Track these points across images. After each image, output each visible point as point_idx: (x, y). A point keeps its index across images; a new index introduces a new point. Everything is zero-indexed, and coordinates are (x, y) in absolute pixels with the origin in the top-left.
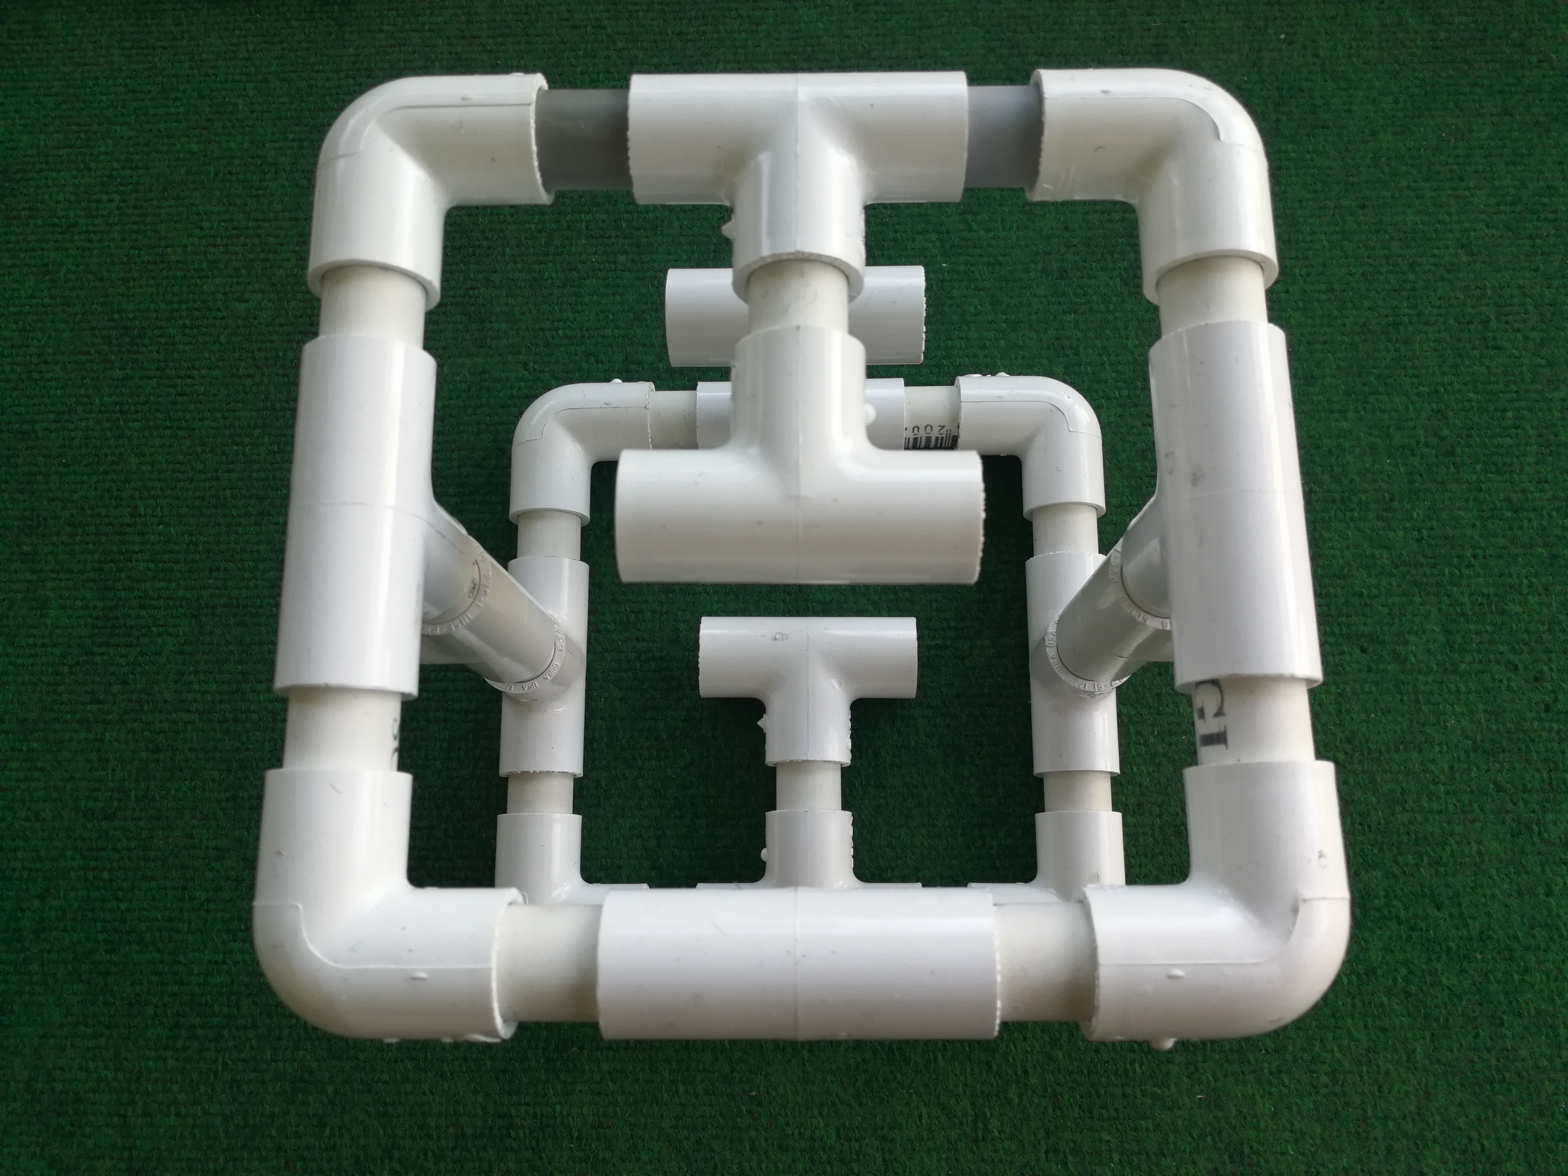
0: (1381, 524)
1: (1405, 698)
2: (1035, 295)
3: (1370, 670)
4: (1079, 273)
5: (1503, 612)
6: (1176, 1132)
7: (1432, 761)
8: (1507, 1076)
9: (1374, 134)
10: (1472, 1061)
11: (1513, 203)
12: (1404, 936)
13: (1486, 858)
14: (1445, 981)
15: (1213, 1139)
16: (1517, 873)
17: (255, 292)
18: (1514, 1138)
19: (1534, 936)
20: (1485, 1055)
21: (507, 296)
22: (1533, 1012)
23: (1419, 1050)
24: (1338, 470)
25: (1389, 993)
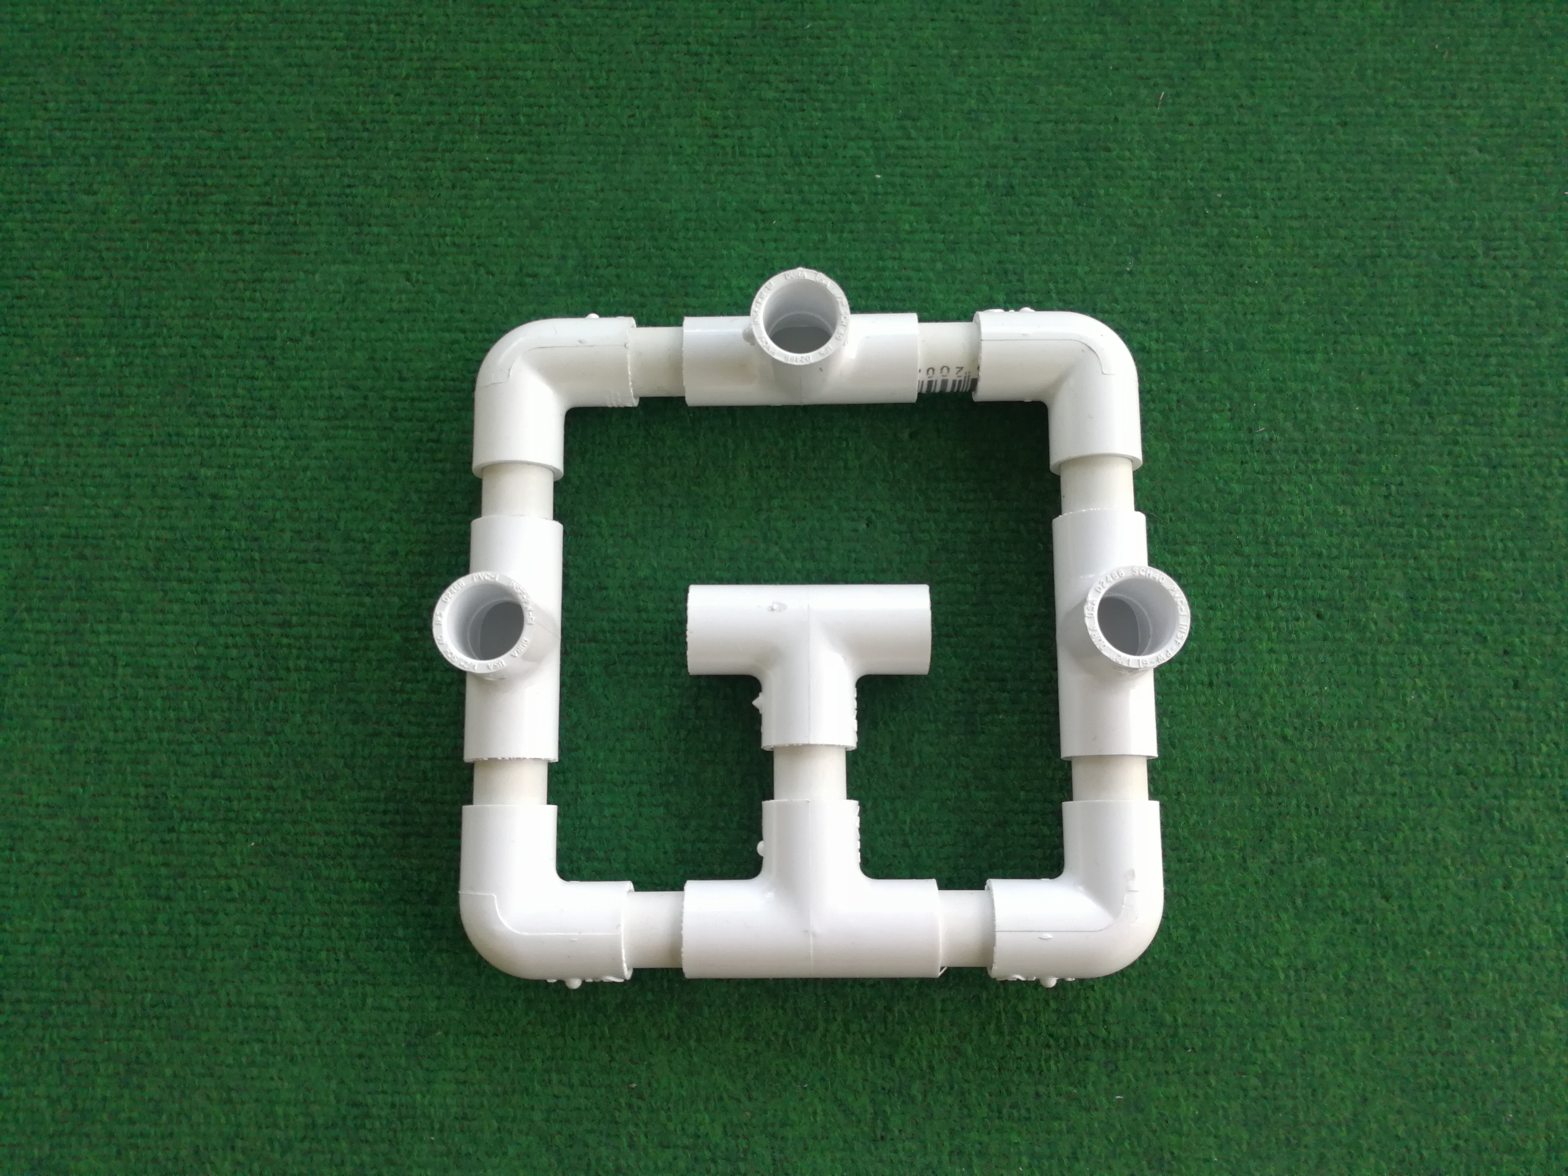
0: (1345, 478)
1: (1362, 670)
2: (977, 213)
3: (1325, 639)
4: (1027, 190)
5: (1474, 578)
6: (1091, 1134)
7: (1389, 739)
8: (1452, 1081)
9: (1360, 44)
10: (1415, 1066)
11: (1508, 126)
12: (1348, 929)
13: (1441, 846)
14: (1390, 979)
15: (1131, 1144)
16: (1474, 863)
17: (105, 183)
18: (1456, 1148)
19: (1488, 933)
20: (1429, 1058)
21: (389, 196)
22: (1483, 1014)
23: (1358, 1051)
24: (1302, 416)
25: (1328, 989)
